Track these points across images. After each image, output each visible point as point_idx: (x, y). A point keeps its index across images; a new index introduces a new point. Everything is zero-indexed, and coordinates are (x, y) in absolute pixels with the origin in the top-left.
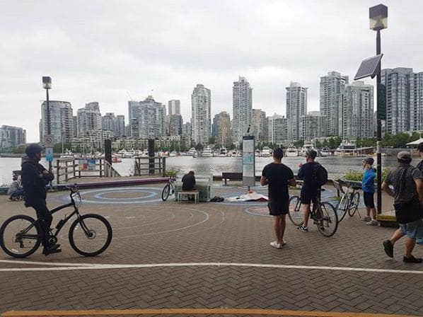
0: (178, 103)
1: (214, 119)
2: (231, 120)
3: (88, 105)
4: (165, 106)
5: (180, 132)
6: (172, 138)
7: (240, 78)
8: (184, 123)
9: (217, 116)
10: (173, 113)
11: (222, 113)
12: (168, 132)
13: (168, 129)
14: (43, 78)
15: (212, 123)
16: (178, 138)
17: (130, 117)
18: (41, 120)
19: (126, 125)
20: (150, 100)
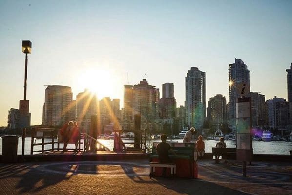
0: (171, 86)
1: (209, 102)
2: (227, 103)
4: (158, 89)
5: (173, 116)
6: (165, 121)
7: (236, 60)
9: (212, 100)
10: (167, 96)
11: (217, 96)
12: (161, 115)
13: (161, 112)
14: (24, 42)
15: (207, 106)
16: (171, 121)
18: (45, 104)
19: (120, 109)
20: (144, 83)
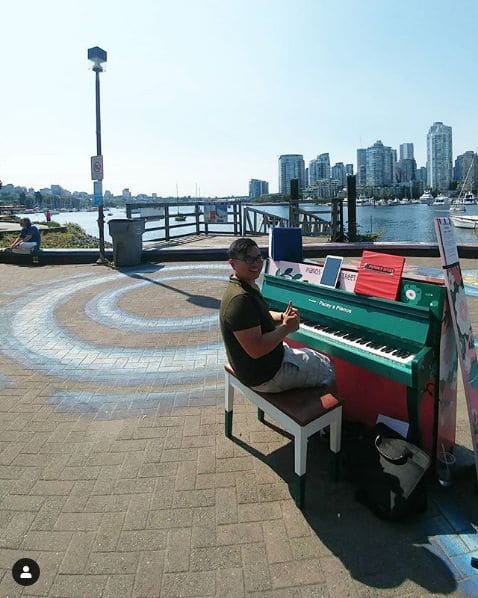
0: (410, 147)
1: (456, 161)
3: (320, 157)
4: (395, 150)
5: (413, 177)
6: (402, 184)
8: (418, 167)
9: (460, 158)
10: (406, 157)
11: (467, 153)
12: (399, 178)
13: (399, 175)
15: (454, 166)
16: (410, 184)
17: (359, 165)
19: (355, 174)
20: (379, 145)
